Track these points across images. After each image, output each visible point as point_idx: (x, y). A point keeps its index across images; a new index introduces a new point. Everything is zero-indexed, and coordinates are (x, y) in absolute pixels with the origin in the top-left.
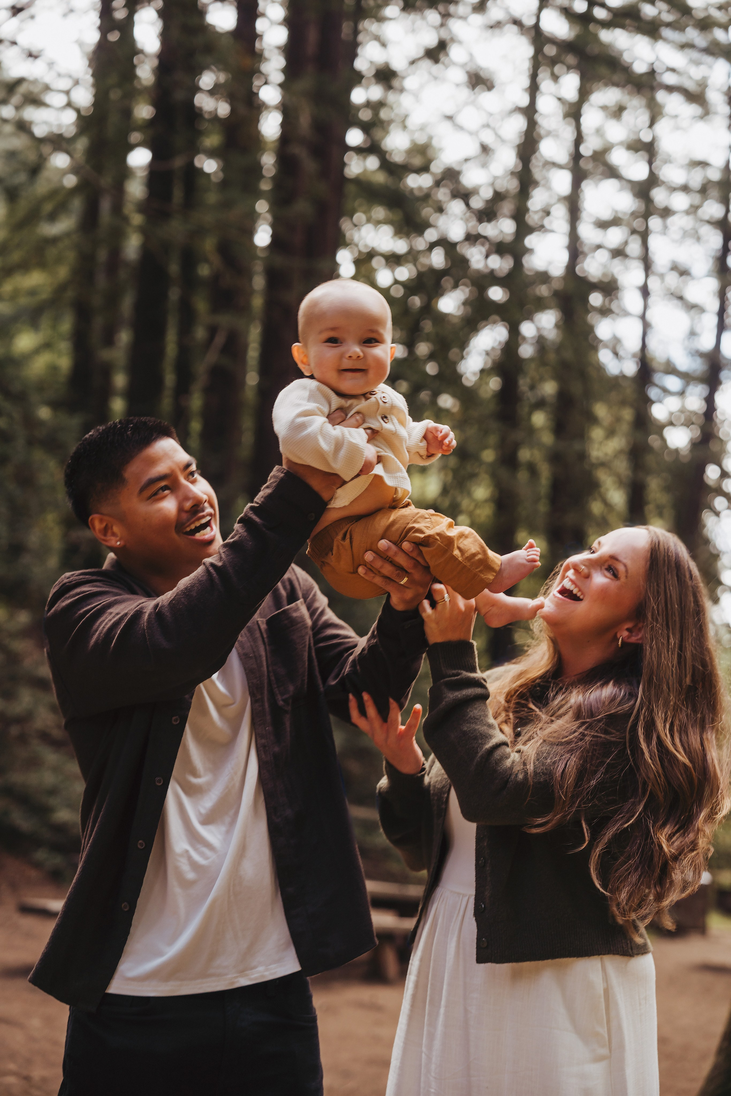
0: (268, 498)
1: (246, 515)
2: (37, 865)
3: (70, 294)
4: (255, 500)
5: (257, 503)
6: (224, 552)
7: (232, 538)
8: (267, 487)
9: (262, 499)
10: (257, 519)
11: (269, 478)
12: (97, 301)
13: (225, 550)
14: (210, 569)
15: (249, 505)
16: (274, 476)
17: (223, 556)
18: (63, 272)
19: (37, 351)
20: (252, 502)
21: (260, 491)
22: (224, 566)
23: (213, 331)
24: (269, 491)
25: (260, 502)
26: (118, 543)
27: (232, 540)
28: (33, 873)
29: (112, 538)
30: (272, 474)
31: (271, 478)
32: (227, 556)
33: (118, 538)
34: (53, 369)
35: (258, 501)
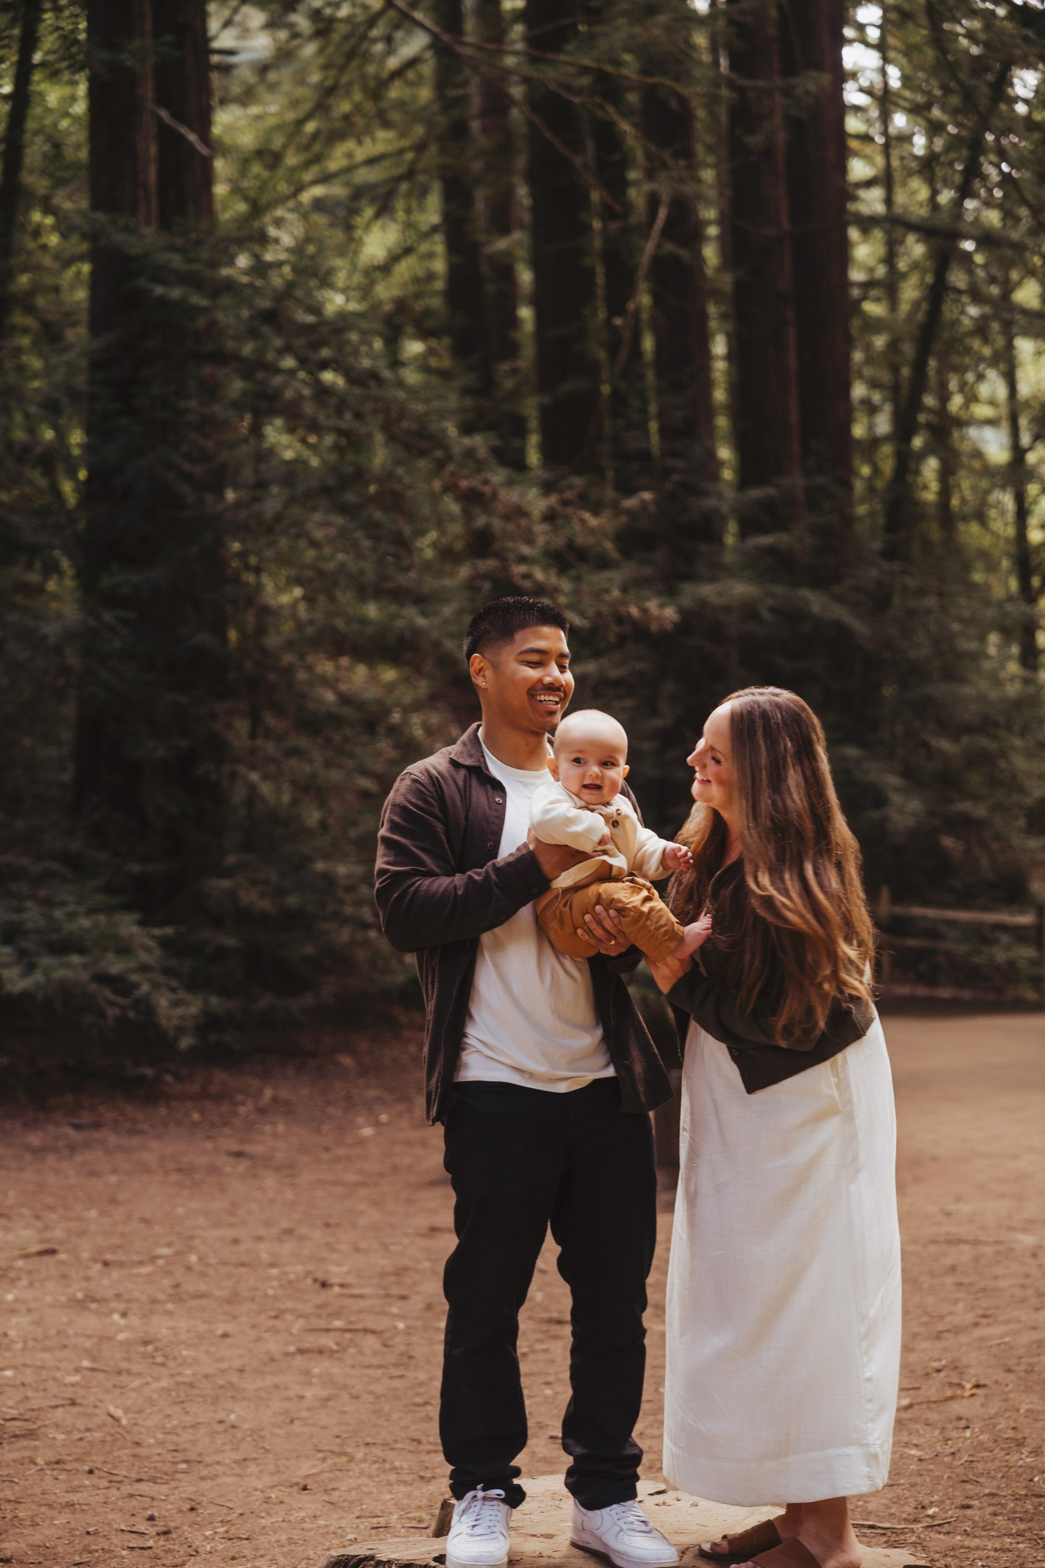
3: (430, 158)
12: (476, 165)
29: (482, 678)
33: (485, 680)
34: (423, 279)
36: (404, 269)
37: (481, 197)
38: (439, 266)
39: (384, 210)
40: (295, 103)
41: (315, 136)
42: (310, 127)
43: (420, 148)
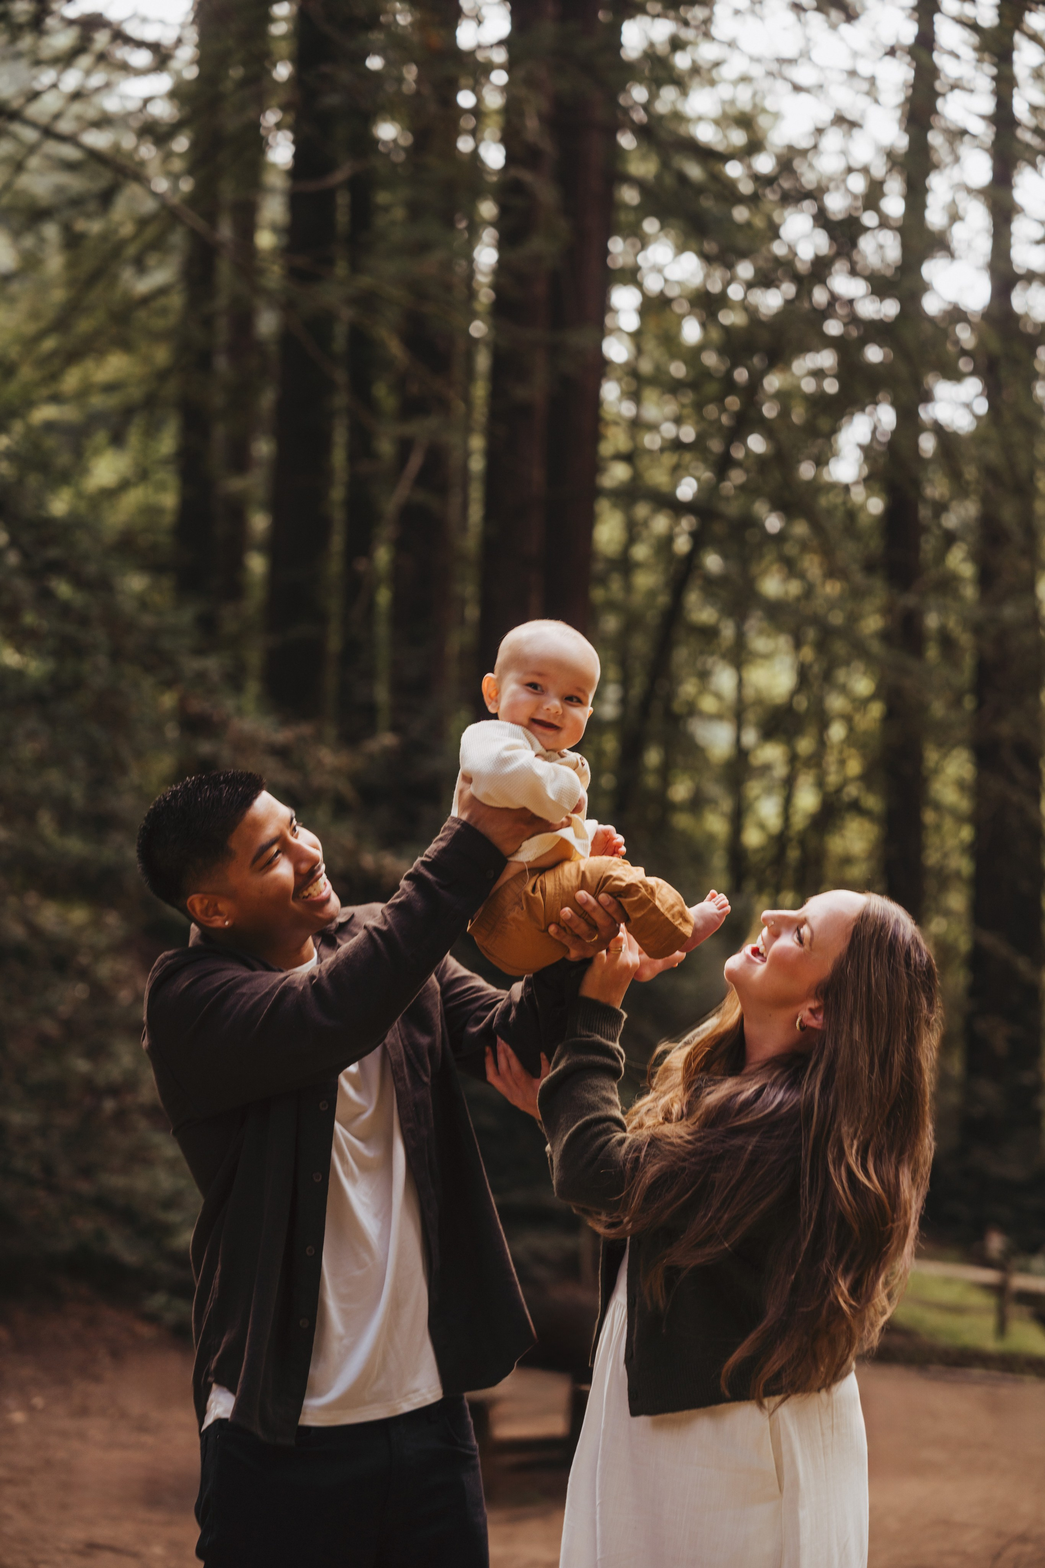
0: (443, 852)
1: (416, 870)
2: (152, 1318)
3: (171, 389)
4: (427, 852)
5: (429, 857)
6: (389, 914)
7: (398, 897)
8: (441, 839)
9: (435, 853)
10: (430, 876)
11: (442, 829)
12: (218, 400)
13: (390, 911)
14: (374, 934)
15: (419, 859)
16: (449, 828)
17: (388, 918)
18: (162, 355)
19: (124, 485)
20: (421, 856)
21: (430, 843)
22: (389, 930)
23: (405, 447)
24: (442, 844)
25: (433, 857)
26: (227, 923)
27: (398, 900)
28: (146, 1331)
29: (217, 917)
30: (446, 824)
31: (445, 829)
32: (393, 918)
33: (225, 917)
34: (151, 511)
35: (430, 855)
36: (133, 498)
37: (220, 432)
38: (169, 500)
39: (117, 440)
40: (34, 315)
41: (53, 354)
42: (49, 344)
43: (162, 376)
